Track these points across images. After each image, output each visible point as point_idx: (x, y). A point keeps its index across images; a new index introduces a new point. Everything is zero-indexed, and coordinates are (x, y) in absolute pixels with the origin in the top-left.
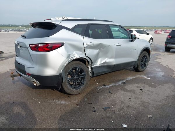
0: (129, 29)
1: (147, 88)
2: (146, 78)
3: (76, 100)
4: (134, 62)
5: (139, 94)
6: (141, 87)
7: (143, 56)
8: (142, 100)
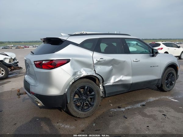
0: (156, 42)
1: (171, 113)
2: (173, 100)
3: (82, 125)
4: (157, 81)
5: (161, 120)
6: (164, 111)
7: (169, 74)
8: (163, 129)
